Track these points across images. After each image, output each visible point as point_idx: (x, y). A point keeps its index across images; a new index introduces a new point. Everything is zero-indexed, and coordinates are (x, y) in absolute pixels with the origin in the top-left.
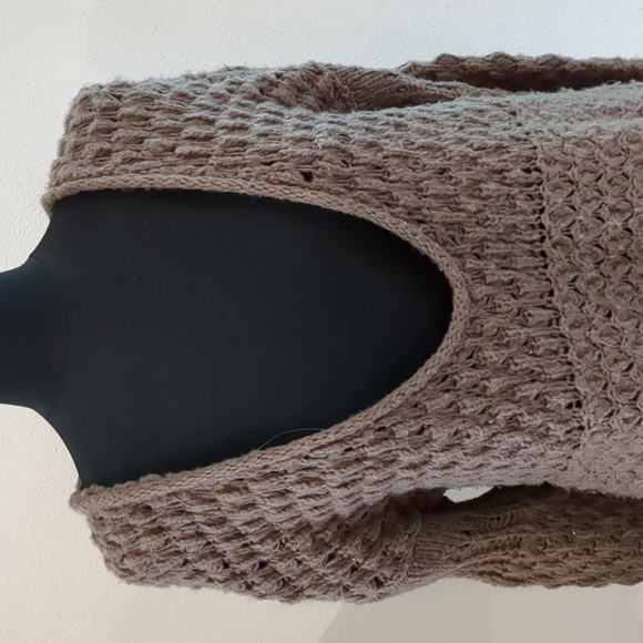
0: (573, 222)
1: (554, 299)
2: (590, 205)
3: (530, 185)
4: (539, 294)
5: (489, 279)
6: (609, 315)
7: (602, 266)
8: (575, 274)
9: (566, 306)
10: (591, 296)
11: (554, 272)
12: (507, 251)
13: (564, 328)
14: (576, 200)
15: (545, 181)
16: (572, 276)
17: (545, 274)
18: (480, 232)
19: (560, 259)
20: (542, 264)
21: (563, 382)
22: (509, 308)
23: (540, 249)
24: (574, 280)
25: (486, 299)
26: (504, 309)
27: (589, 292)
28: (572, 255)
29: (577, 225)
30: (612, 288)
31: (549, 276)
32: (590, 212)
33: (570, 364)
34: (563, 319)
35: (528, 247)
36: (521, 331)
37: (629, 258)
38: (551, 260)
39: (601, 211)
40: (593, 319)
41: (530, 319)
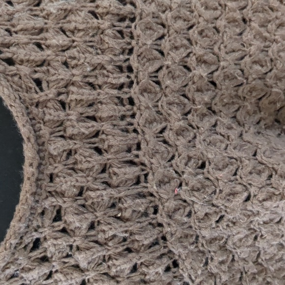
0: (161, 68)
1: (140, 153)
2: (178, 52)
3: (122, 19)
4: (125, 148)
5: (70, 131)
6: (203, 166)
7: (189, 116)
8: (164, 124)
9: (153, 161)
10: (180, 148)
11: (142, 121)
12: (91, 97)
13: (152, 187)
14: (165, 44)
15: (138, 18)
16: (160, 127)
17: (132, 124)
18: (64, 74)
19: (147, 108)
20: (130, 113)
21: (157, 247)
22: (90, 165)
23: (128, 96)
24: (162, 131)
25: (65, 154)
26: (85, 166)
27: (178, 143)
28: (159, 104)
29: (164, 70)
30: (202, 137)
31: (136, 126)
32: (177, 60)
33: (160, 225)
34: (150, 177)
35: (115, 92)
36: (104, 193)
37: (214, 112)
38: (139, 109)
39: (188, 60)
40: (183, 172)
41: (114, 178)
